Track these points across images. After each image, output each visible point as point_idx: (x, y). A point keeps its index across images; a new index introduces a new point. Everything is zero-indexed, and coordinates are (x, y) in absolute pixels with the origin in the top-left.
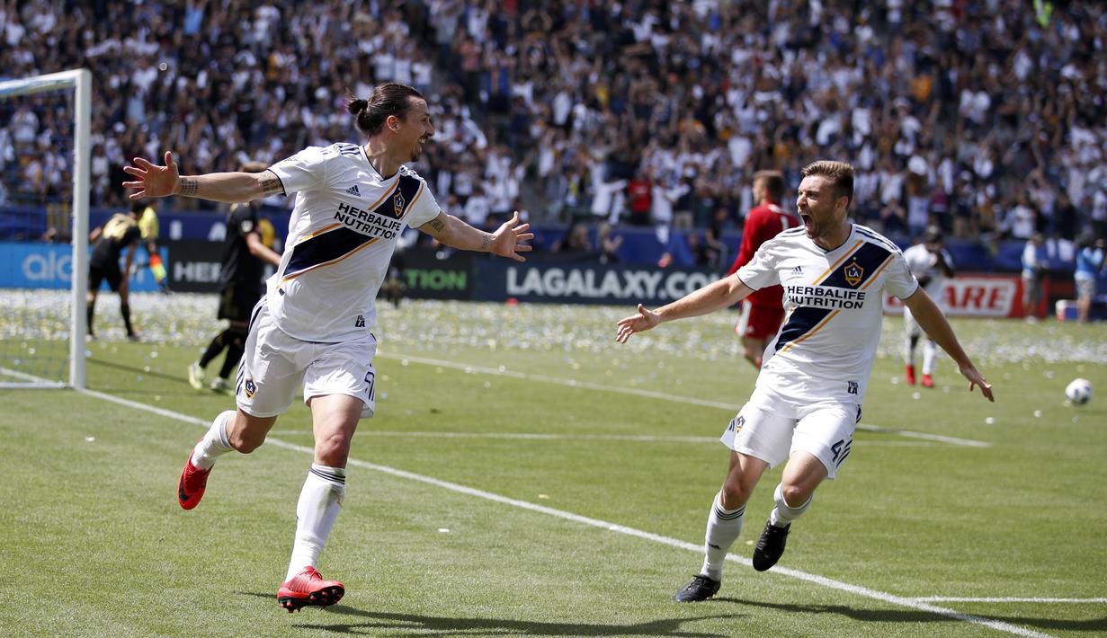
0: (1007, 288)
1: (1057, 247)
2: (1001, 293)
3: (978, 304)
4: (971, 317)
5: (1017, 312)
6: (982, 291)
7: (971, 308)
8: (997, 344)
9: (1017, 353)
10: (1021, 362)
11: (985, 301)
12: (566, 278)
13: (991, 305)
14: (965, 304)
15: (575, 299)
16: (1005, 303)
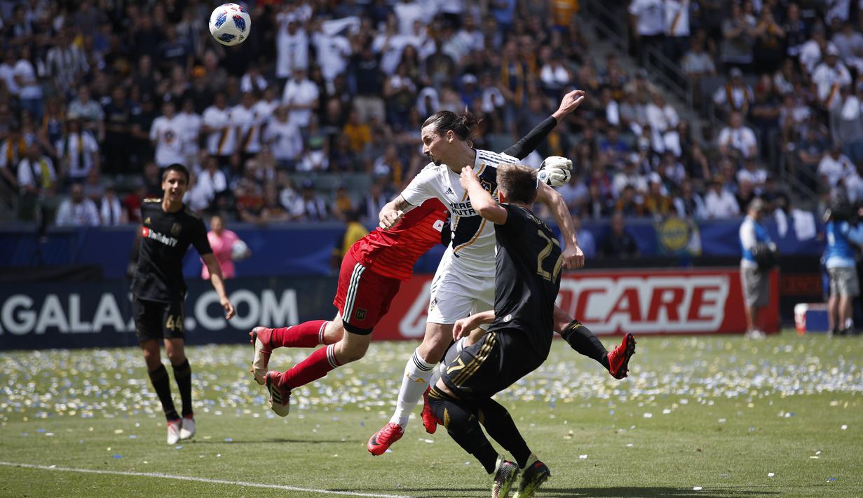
0: (717, 288)
1: (791, 221)
2: (708, 296)
3: (673, 316)
4: (663, 334)
5: (734, 324)
6: (679, 293)
7: (663, 322)
8: (705, 374)
9: (738, 385)
10: (742, 397)
11: (683, 310)
12: (37, 308)
13: (693, 315)
14: (653, 316)
15: (52, 340)
16: (715, 312)
